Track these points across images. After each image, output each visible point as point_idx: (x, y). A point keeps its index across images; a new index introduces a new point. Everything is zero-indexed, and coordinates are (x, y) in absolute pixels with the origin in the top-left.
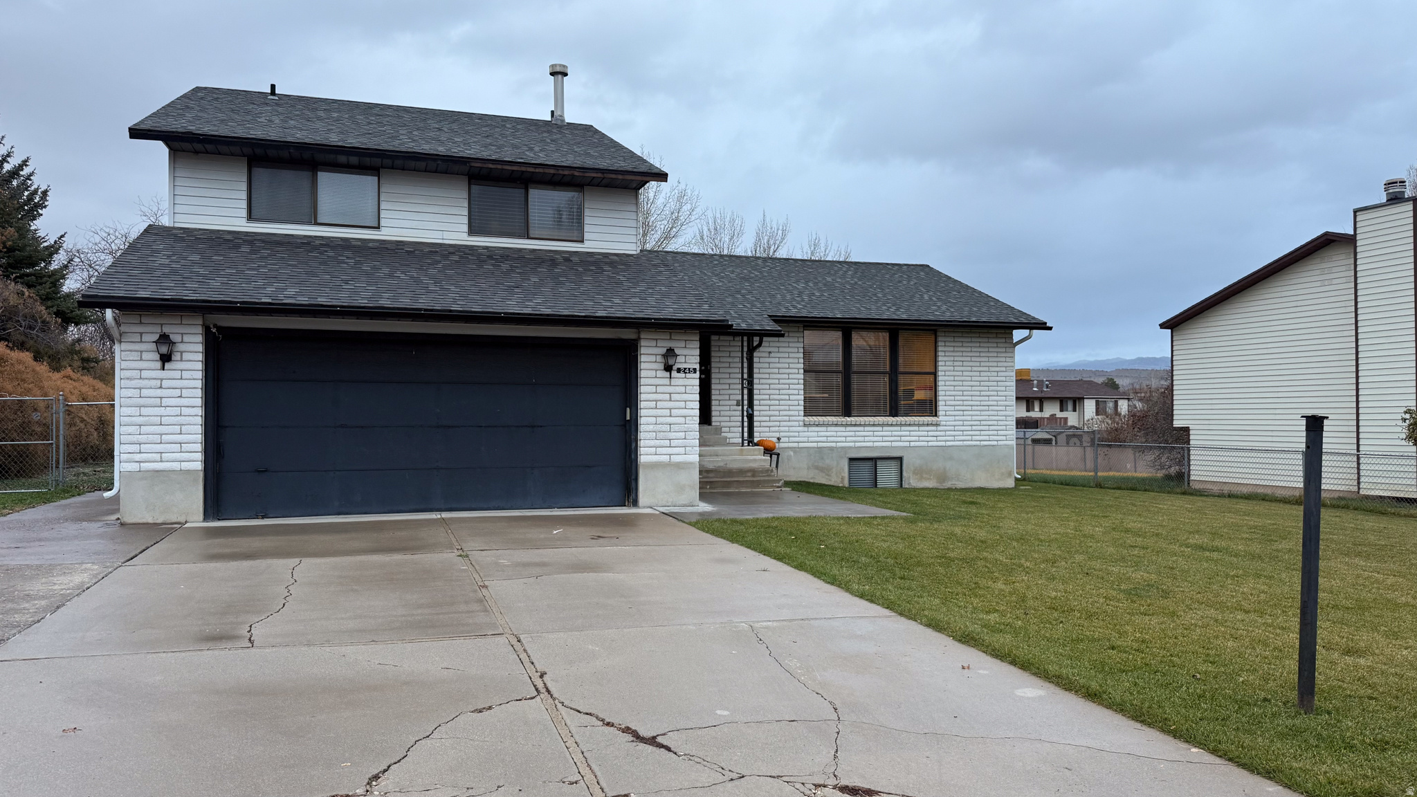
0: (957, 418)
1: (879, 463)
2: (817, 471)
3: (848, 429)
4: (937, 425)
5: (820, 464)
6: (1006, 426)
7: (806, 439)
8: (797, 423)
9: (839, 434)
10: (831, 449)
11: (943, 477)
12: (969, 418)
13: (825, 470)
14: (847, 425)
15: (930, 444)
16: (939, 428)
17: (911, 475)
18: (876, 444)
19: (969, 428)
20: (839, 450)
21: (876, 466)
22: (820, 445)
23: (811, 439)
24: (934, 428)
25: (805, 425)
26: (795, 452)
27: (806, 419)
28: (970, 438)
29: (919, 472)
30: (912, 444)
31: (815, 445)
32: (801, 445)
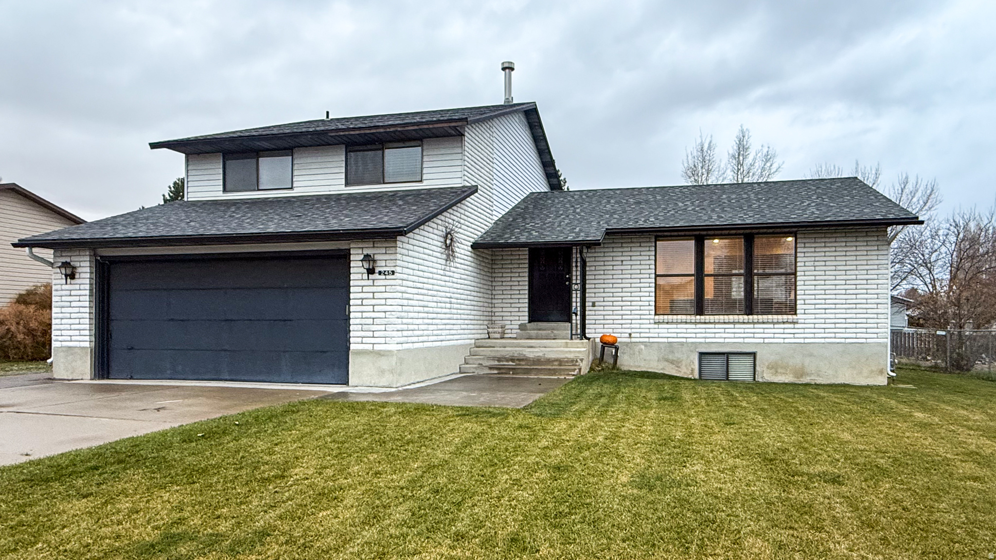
0: (817, 316)
1: (731, 358)
2: (666, 363)
3: (698, 326)
4: (794, 323)
5: (670, 357)
6: (877, 323)
7: (656, 335)
8: (648, 321)
9: (689, 331)
10: (682, 344)
11: (802, 373)
12: (832, 316)
13: (676, 363)
14: (696, 323)
15: (786, 341)
16: (797, 326)
17: (765, 369)
18: (727, 340)
19: (833, 326)
20: (690, 345)
21: (728, 361)
22: (670, 340)
23: (661, 335)
24: (791, 326)
25: (655, 323)
26: (646, 346)
27: (657, 317)
28: (833, 335)
29: (774, 368)
30: (766, 341)
31: (665, 340)
32: (652, 340)
